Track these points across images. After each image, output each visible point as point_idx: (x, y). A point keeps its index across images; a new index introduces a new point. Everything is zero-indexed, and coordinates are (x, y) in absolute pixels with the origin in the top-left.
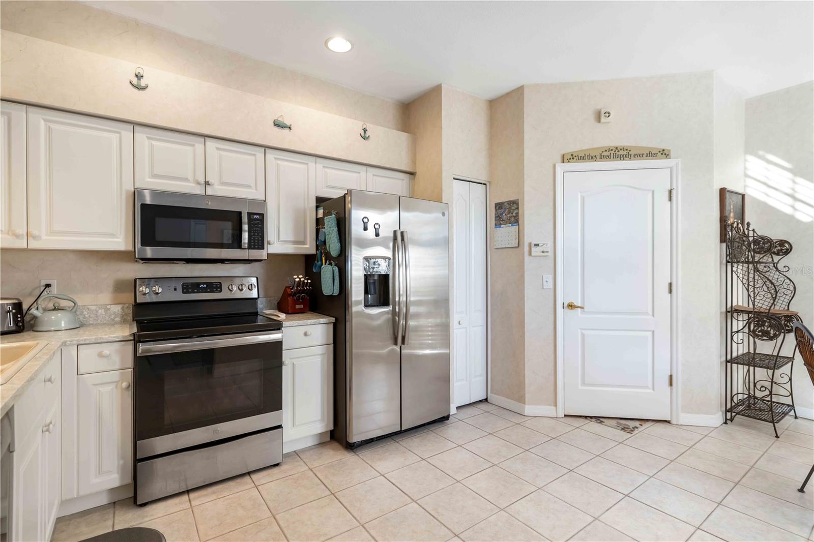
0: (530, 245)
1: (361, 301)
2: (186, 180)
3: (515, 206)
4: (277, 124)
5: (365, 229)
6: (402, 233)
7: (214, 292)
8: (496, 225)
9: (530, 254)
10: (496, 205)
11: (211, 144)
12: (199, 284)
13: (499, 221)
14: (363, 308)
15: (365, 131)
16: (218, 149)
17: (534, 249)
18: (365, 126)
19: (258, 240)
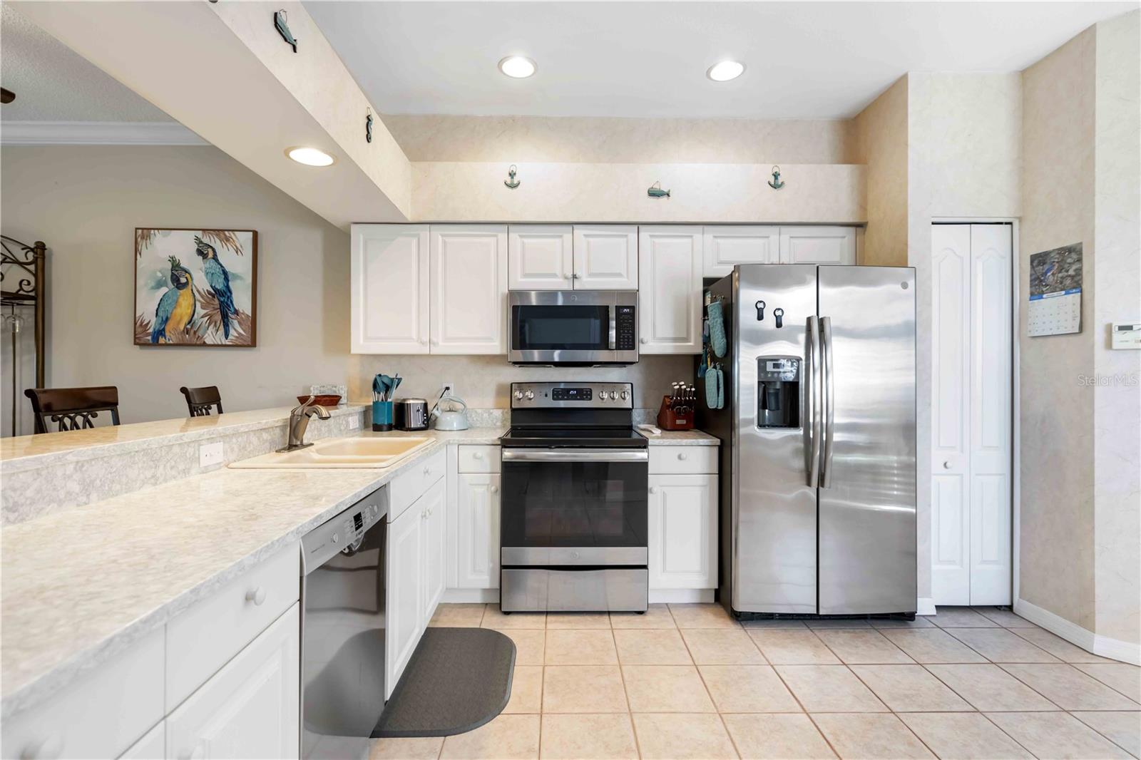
0: (1109, 329)
1: (753, 419)
2: (555, 275)
3: (1074, 256)
4: (654, 194)
5: (760, 317)
6: (821, 322)
7: (583, 399)
8: (1032, 294)
9: (1109, 344)
10: (1033, 258)
11: (580, 231)
12: (569, 390)
13: (1039, 287)
14: (756, 428)
15: (776, 176)
16: (586, 236)
17: (1118, 337)
18: (776, 170)
19: (628, 338)
